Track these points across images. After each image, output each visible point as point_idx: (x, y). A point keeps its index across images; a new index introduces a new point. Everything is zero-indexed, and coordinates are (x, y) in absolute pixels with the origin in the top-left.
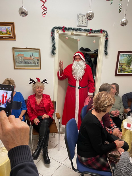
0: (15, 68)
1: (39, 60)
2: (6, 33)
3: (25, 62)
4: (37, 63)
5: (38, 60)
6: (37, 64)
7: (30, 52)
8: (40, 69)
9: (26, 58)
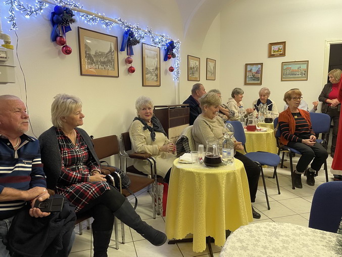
0: (282, 81)
1: (307, 71)
2: (278, 51)
3: (292, 75)
4: (304, 74)
5: (305, 71)
6: (304, 76)
7: (298, 64)
8: (307, 80)
9: (293, 71)
